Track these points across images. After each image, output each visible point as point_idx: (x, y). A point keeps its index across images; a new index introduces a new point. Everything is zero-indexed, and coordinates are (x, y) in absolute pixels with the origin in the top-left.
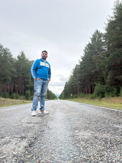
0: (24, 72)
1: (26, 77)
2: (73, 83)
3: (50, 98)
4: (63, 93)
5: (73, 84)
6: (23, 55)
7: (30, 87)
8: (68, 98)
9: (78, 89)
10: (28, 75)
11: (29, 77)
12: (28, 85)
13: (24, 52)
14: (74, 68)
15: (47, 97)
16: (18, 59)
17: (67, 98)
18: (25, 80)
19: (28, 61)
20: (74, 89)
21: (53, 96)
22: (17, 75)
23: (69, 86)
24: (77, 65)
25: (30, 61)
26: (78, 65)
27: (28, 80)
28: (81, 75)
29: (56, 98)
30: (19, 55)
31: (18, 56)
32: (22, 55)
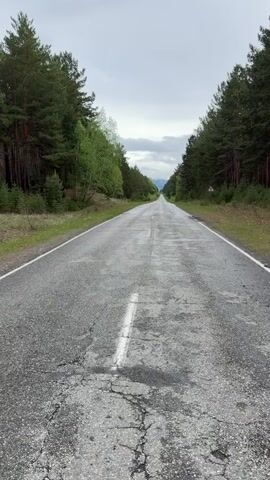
0: (35, 103)
1: (42, 122)
2: (218, 141)
3: (134, 195)
4: (178, 178)
5: (218, 146)
6: (25, 31)
7: (61, 159)
8: (198, 198)
9: (237, 165)
10: (51, 114)
11: (52, 123)
12: (51, 153)
13: (29, 19)
14: (226, 78)
15: (122, 193)
16: (8, 52)
17: (192, 198)
18: (41, 135)
19: (46, 56)
20: (222, 165)
21: (144, 187)
22: (11, 116)
23: (203, 154)
24: (237, 68)
25: (56, 58)
26: (244, 67)
27: (52, 135)
28: (255, 112)
29: (152, 193)
30: (12, 35)
31: (8, 36)
32: (21, 32)
